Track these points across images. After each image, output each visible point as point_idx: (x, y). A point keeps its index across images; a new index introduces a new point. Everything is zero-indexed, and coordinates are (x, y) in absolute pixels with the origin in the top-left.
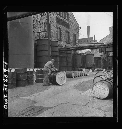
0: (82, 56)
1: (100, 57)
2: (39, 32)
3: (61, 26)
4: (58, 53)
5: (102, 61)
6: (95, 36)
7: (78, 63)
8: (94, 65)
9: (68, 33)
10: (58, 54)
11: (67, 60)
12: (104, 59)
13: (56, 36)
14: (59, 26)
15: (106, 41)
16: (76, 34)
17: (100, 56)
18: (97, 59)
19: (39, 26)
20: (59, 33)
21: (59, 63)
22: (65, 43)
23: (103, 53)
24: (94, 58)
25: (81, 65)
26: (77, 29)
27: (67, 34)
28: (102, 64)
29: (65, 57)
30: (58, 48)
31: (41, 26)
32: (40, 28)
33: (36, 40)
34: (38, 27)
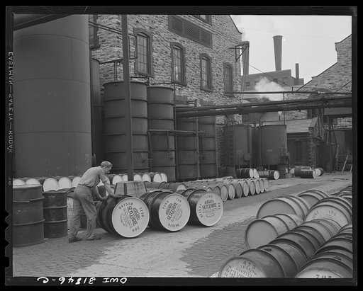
0: (250, 130)
1: (306, 133)
2: (114, 59)
3: (185, 39)
4: (172, 122)
5: (312, 144)
6: (297, 65)
7: (239, 152)
8: (287, 158)
9: (208, 60)
10: (170, 127)
11: (201, 146)
12: (318, 139)
13: (169, 70)
14: (179, 39)
15: (327, 82)
16: (232, 62)
17: (305, 130)
18: (298, 139)
19: (114, 41)
20: (177, 61)
21: (173, 153)
22: (199, 90)
23: (315, 119)
24: (288, 134)
25: (248, 157)
26: (236, 49)
27: (204, 63)
28: (313, 155)
29: (194, 135)
30: (172, 107)
31: (118, 42)
32: (118, 48)
33: (104, 85)
34: (111, 46)
